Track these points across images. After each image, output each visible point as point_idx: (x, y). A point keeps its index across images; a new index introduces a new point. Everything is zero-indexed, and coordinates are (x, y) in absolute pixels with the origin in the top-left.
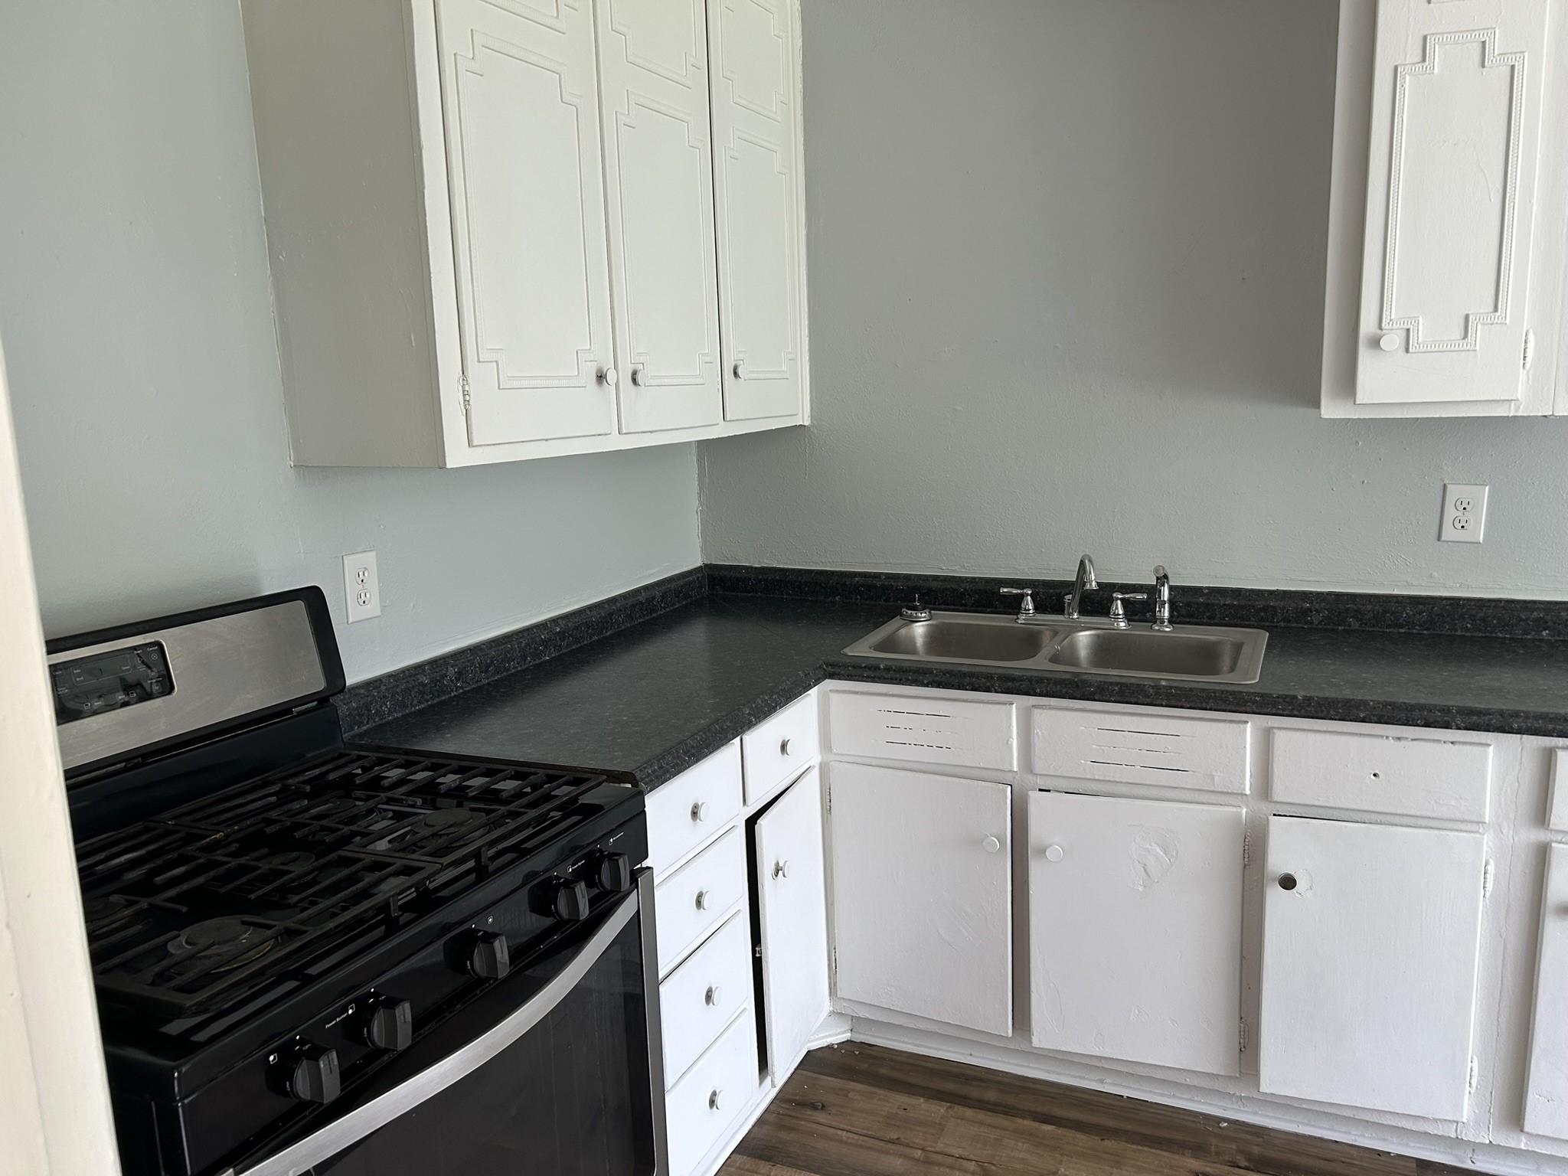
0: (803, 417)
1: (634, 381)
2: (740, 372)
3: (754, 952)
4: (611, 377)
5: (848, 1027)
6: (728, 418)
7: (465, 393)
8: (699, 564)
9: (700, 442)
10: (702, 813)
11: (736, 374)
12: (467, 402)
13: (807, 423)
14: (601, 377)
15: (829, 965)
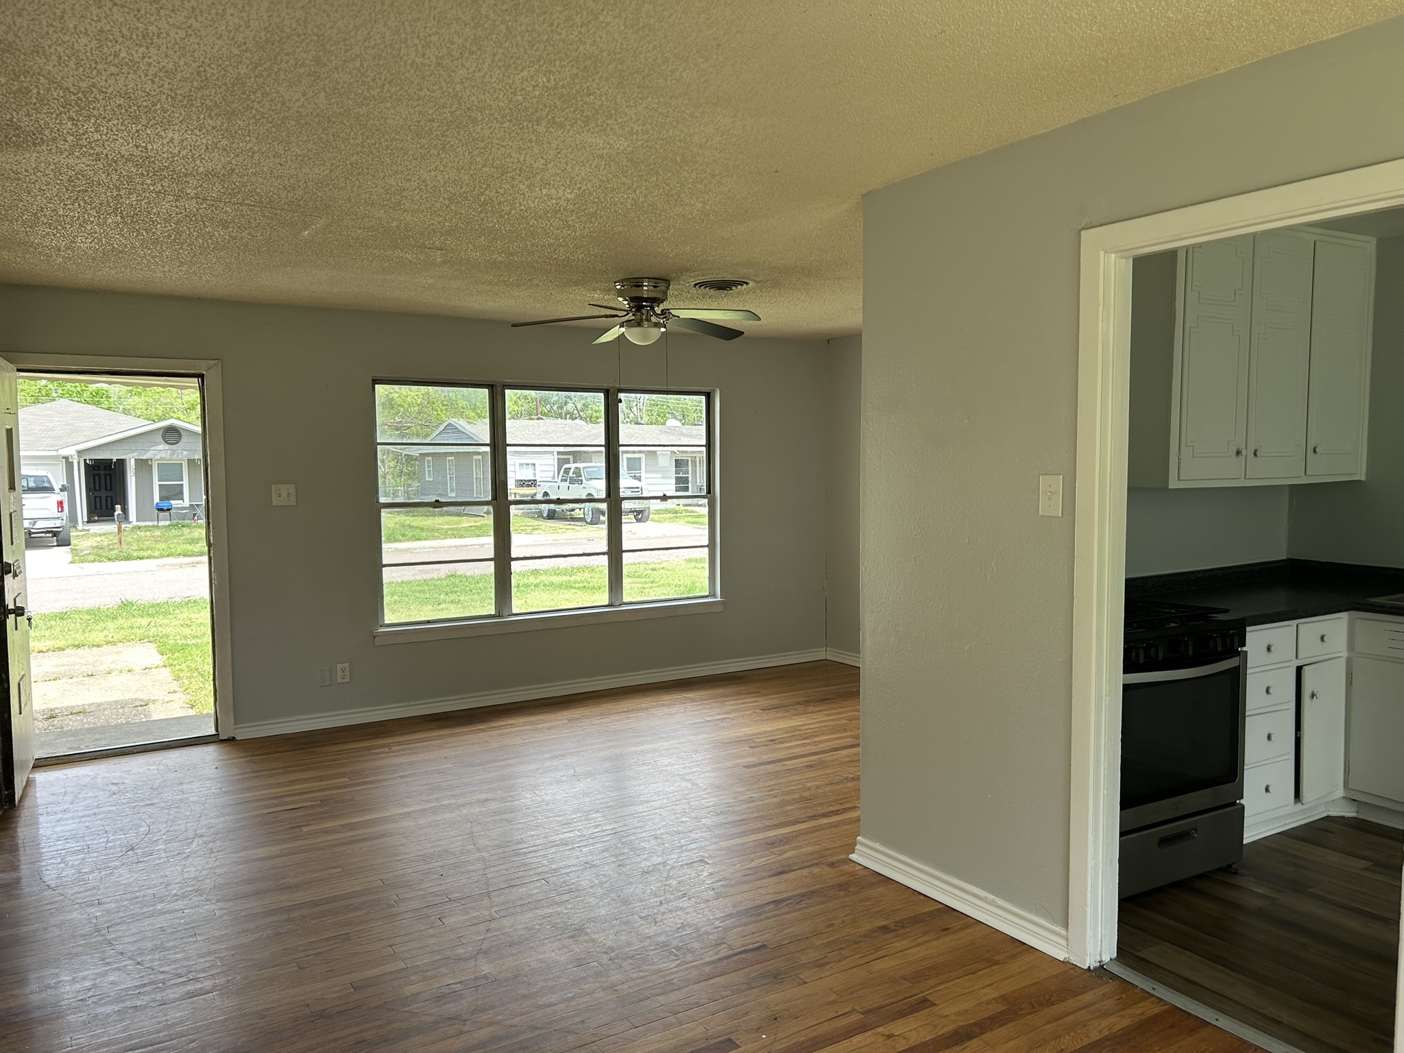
0: (1361, 476)
1: (1255, 454)
2: (1317, 450)
3: (1296, 734)
4: (1244, 452)
5: (1354, 810)
6: (1308, 474)
7: (1179, 459)
8: (1284, 558)
9: (1291, 486)
10: (1272, 649)
11: (1315, 451)
12: (1179, 463)
13: (1363, 479)
14: (1238, 453)
15: (1345, 770)
